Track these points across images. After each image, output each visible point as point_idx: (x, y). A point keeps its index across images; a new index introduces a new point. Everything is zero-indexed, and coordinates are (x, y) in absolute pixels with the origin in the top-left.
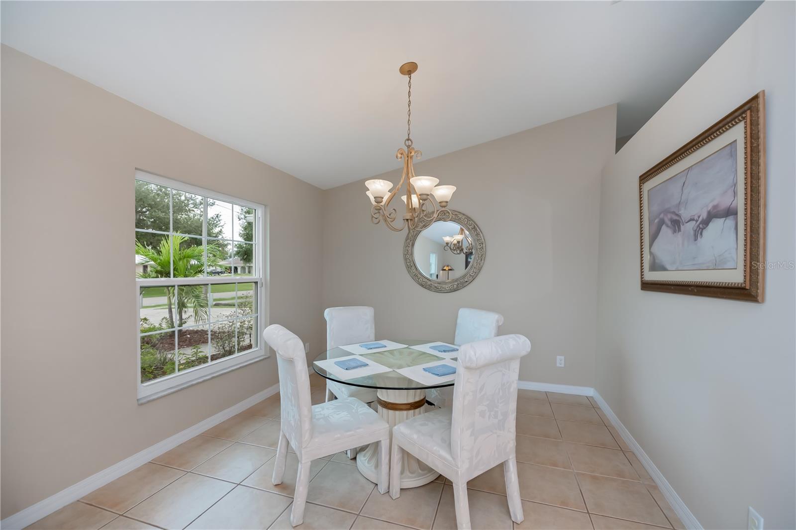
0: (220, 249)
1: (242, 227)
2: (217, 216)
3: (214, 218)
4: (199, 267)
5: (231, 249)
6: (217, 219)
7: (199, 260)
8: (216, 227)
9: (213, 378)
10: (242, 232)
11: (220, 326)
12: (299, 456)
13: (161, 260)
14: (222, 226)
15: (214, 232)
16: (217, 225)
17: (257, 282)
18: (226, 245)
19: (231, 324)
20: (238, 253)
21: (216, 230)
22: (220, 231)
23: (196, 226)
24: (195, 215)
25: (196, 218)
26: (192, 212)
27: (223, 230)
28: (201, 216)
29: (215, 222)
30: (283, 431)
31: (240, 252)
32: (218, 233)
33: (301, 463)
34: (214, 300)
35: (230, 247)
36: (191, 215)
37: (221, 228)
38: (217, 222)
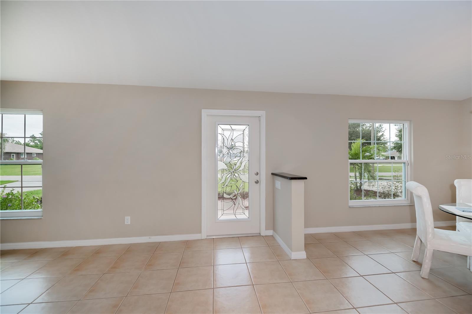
0: (382, 145)
1: (398, 130)
2: (380, 126)
3: (378, 127)
4: (370, 156)
5: (390, 145)
6: (380, 128)
7: (370, 152)
8: (380, 132)
9: (380, 206)
10: (397, 134)
11: (383, 187)
12: (425, 245)
13: (352, 153)
14: (383, 131)
15: (378, 135)
16: (380, 131)
17: (405, 163)
18: (386, 143)
19: (389, 186)
20: (395, 148)
21: (380, 134)
22: (382, 135)
23: (367, 133)
24: (366, 127)
25: (367, 128)
26: (365, 126)
27: (384, 133)
28: (370, 127)
29: (379, 129)
30: (418, 235)
31: (396, 147)
32: (380, 136)
33: (427, 248)
34: (379, 176)
35: (388, 144)
36: (364, 127)
37: (383, 132)
38: (380, 129)
